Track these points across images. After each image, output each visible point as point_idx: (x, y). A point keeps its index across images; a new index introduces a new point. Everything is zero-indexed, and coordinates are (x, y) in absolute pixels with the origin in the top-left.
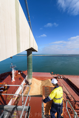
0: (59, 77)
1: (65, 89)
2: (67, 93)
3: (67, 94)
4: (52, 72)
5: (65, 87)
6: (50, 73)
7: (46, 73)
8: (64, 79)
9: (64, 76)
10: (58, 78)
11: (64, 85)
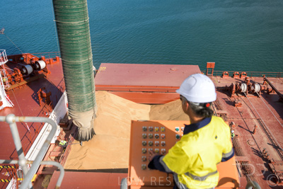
0: (244, 88)
1: (266, 139)
2: (270, 158)
3: (268, 162)
4: (211, 64)
5: (265, 130)
6: (197, 68)
7: (175, 67)
8: (266, 94)
9: (272, 80)
10: (239, 91)
11: (262, 126)
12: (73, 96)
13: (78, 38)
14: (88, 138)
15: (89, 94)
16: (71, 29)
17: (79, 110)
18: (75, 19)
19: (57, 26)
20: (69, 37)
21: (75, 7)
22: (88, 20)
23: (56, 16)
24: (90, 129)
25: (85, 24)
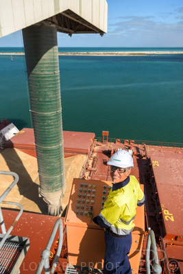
12: (44, 177)
13: (50, 127)
14: (56, 214)
15: (58, 176)
16: (44, 118)
17: (48, 190)
18: (48, 110)
19: (33, 115)
20: (41, 126)
21: (48, 99)
22: (60, 110)
23: (32, 107)
24: (59, 207)
25: (57, 115)
